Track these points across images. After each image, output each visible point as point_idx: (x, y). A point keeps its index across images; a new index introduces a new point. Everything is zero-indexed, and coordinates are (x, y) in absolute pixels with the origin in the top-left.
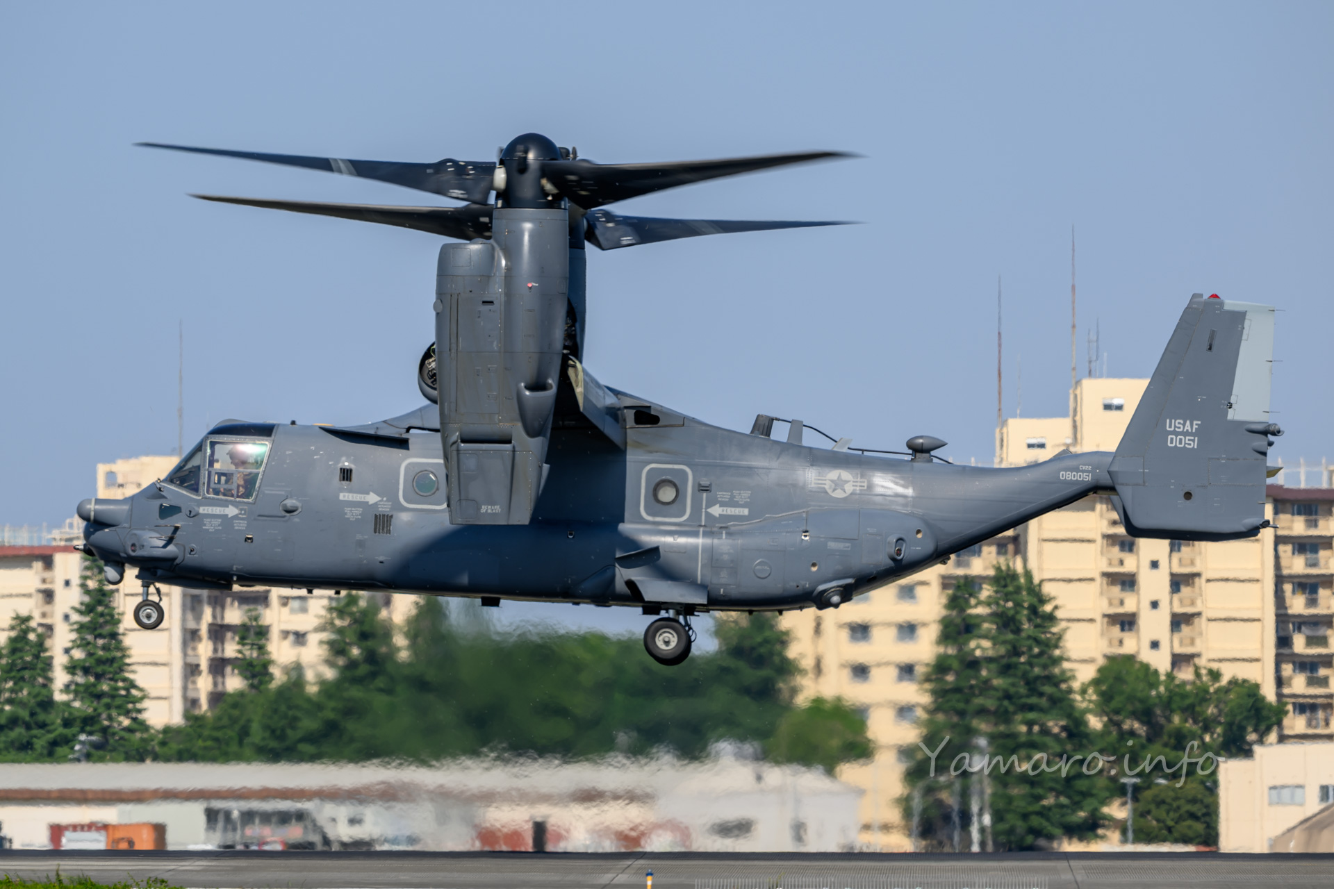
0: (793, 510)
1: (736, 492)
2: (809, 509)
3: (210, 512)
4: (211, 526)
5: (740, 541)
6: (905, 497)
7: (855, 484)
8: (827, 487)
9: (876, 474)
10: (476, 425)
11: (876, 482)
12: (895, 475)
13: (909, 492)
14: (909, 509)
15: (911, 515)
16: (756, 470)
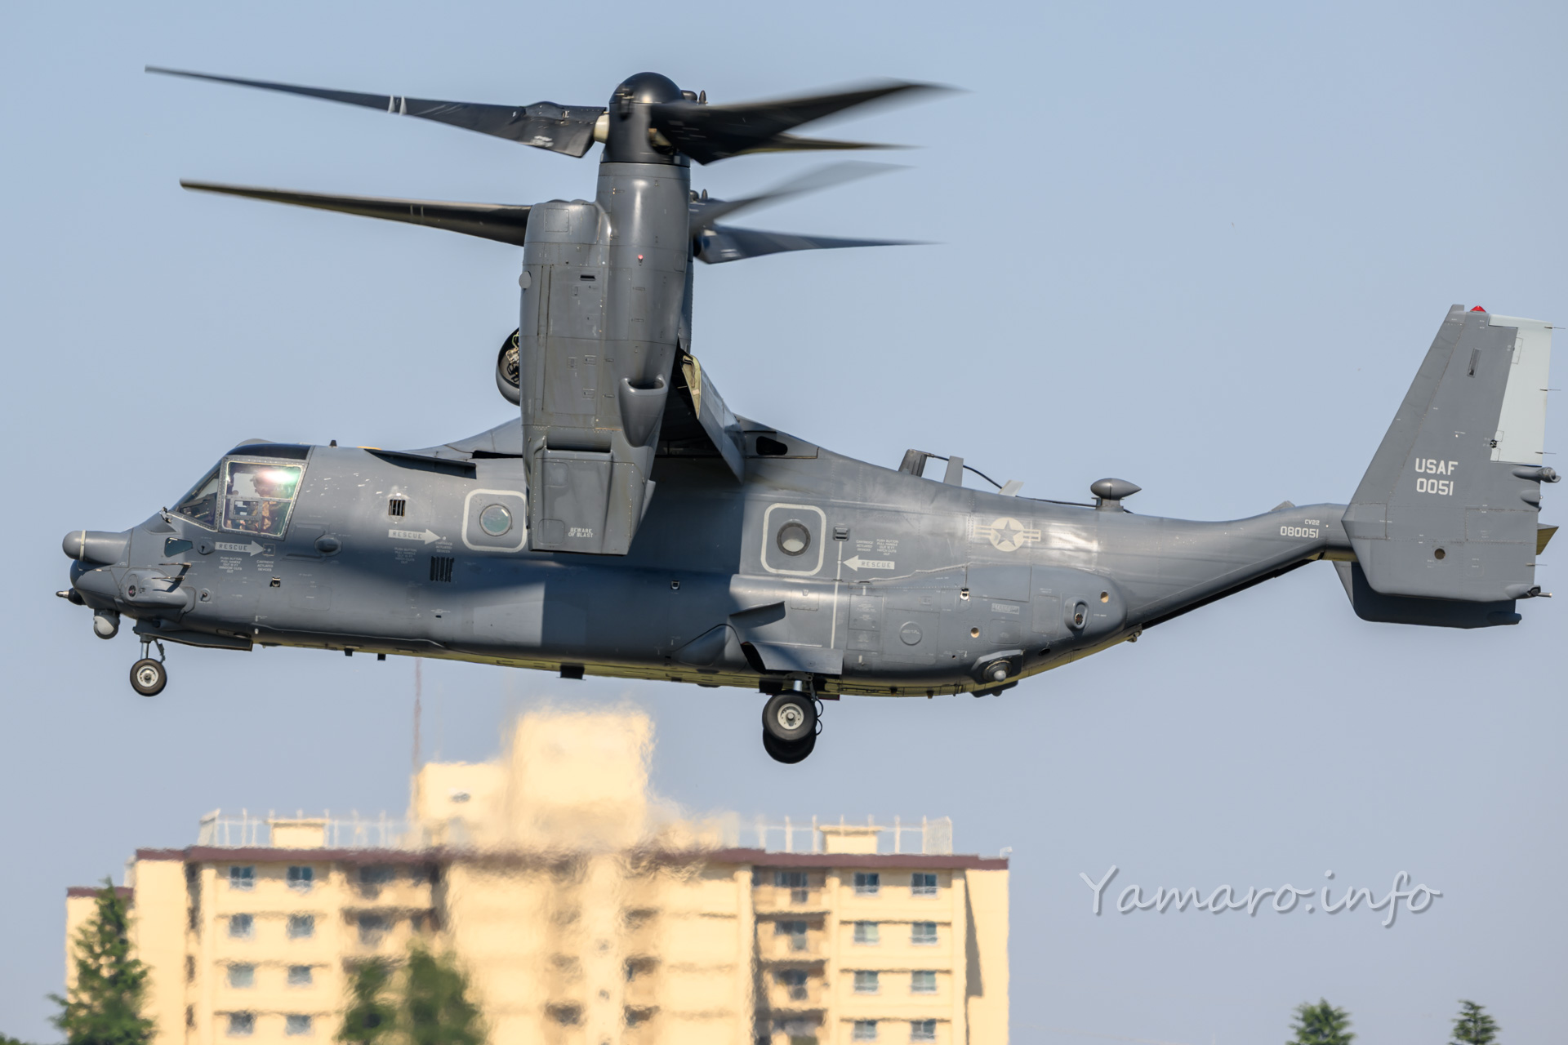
0: (950, 565)
1: (880, 541)
2: (969, 564)
3: (228, 549)
4: (229, 566)
5: (884, 599)
6: (1088, 552)
7: (1026, 535)
8: (991, 538)
9: (1053, 524)
10: (568, 429)
11: (1053, 534)
12: (1075, 526)
13: (1094, 546)
14: (1093, 566)
15: (1096, 575)
16: (905, 514)
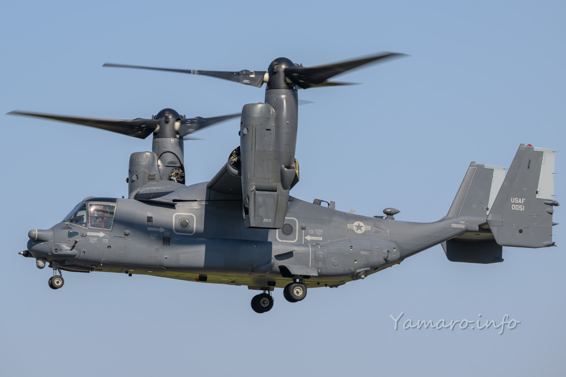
0: (341, 238)
1: (316, 230)
2: (347, 238)
3: (92, 235)
4: (93, 241)
5: (325, 250)
7: (365, 227)
8: (354, 229)
10: (262, 183)
15: (391, 241)
